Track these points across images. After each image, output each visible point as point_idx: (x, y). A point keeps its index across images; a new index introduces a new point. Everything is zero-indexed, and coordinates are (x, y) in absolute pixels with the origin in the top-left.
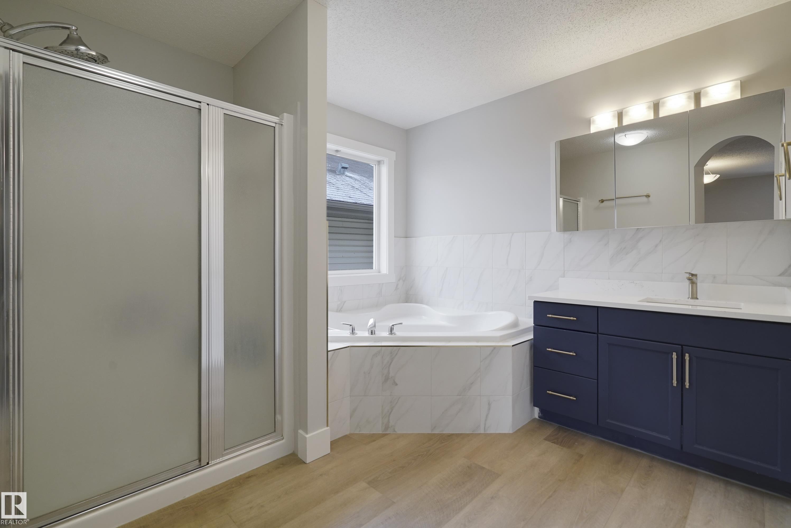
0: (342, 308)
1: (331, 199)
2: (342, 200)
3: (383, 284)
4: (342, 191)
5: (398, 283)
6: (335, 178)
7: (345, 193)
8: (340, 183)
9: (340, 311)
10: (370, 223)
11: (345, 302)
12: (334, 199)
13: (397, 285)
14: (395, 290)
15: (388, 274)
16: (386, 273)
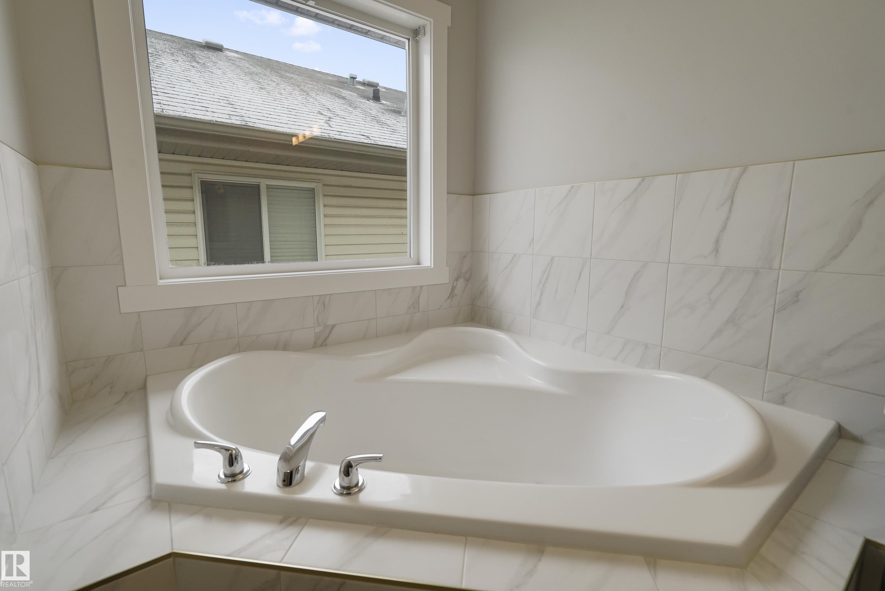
0: (326, 339)
1: (375, 143)
2: (393, 145)
3: (421, 287)
4: (399, 134)
5: (455, 284)
6: (395, 119)
7: (402, 137)
8: (401, 125)
9: (321, 346)
10: (401, 181)
11: (333, 326)
12: (380, 143)
13: (453, 288)
14: (449, 298)
15: (432, 267)
16: (430, 265)
